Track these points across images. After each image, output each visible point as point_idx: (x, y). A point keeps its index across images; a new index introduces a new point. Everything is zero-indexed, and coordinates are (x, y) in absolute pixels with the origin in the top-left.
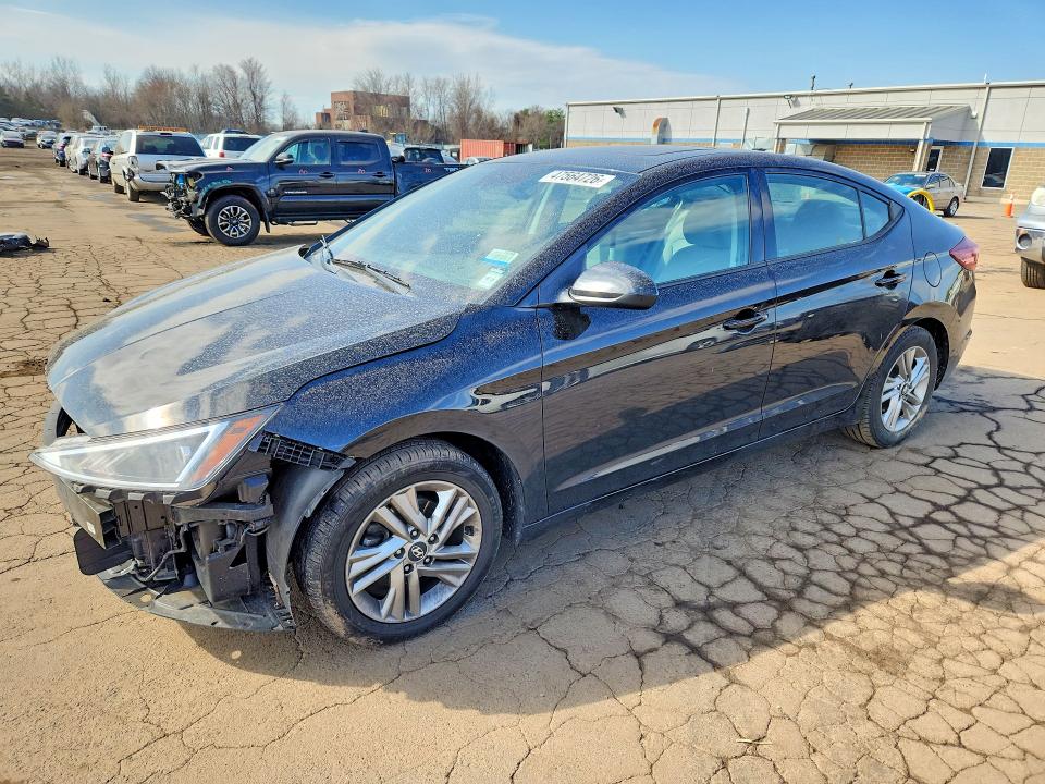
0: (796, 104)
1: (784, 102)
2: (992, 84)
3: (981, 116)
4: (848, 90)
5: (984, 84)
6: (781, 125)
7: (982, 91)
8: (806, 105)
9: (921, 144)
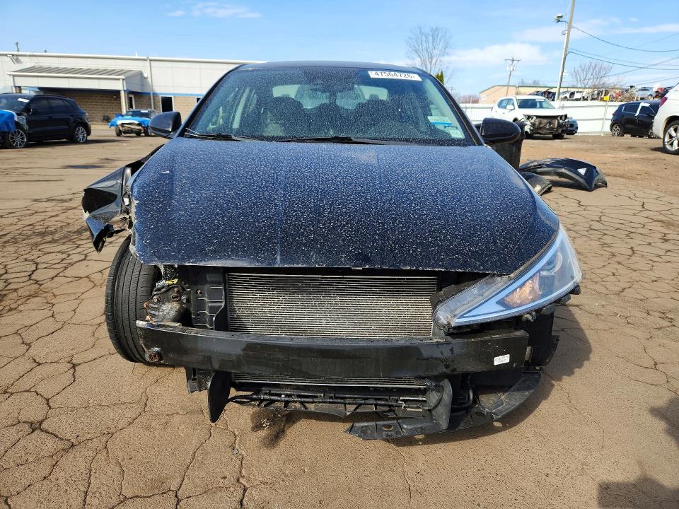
0: (18, 61)
1: (7, 59)
2: (150, 58)
3: (149, 77)
4: (44, 54)
5: (145, 58)
6: (14, 76)
7: (145, 62)
8: (27, 63)
9: (122, 94)
